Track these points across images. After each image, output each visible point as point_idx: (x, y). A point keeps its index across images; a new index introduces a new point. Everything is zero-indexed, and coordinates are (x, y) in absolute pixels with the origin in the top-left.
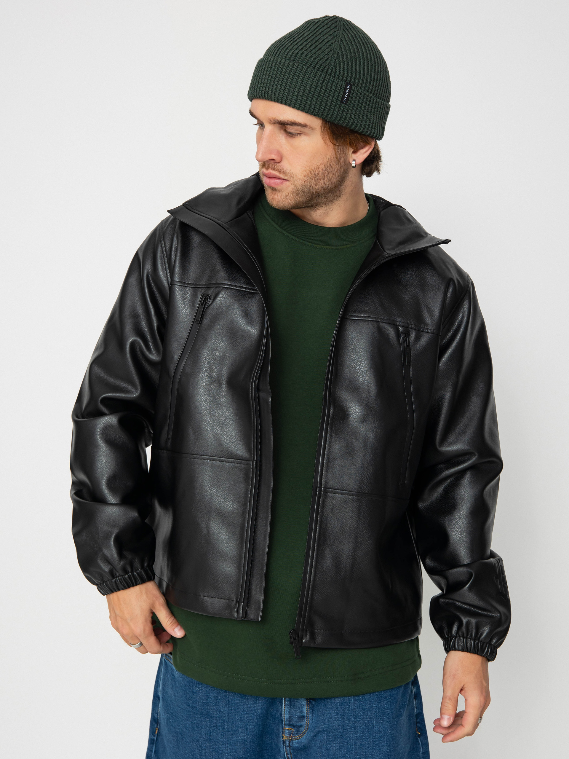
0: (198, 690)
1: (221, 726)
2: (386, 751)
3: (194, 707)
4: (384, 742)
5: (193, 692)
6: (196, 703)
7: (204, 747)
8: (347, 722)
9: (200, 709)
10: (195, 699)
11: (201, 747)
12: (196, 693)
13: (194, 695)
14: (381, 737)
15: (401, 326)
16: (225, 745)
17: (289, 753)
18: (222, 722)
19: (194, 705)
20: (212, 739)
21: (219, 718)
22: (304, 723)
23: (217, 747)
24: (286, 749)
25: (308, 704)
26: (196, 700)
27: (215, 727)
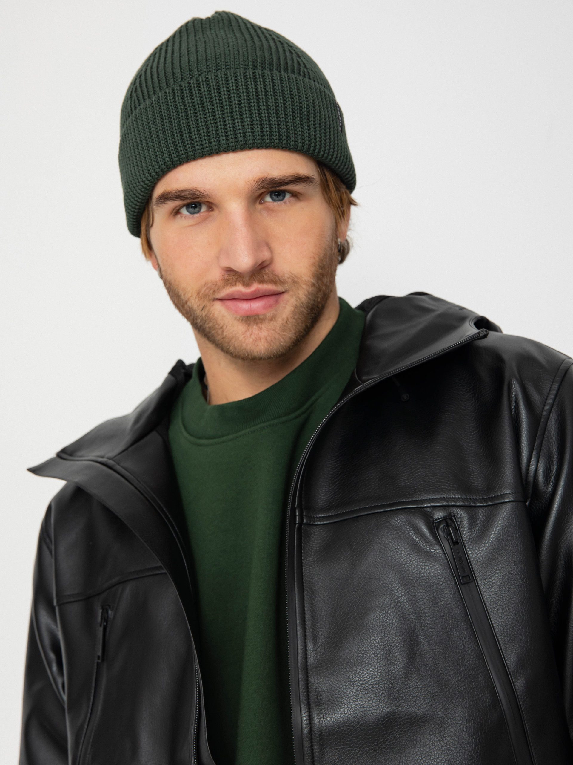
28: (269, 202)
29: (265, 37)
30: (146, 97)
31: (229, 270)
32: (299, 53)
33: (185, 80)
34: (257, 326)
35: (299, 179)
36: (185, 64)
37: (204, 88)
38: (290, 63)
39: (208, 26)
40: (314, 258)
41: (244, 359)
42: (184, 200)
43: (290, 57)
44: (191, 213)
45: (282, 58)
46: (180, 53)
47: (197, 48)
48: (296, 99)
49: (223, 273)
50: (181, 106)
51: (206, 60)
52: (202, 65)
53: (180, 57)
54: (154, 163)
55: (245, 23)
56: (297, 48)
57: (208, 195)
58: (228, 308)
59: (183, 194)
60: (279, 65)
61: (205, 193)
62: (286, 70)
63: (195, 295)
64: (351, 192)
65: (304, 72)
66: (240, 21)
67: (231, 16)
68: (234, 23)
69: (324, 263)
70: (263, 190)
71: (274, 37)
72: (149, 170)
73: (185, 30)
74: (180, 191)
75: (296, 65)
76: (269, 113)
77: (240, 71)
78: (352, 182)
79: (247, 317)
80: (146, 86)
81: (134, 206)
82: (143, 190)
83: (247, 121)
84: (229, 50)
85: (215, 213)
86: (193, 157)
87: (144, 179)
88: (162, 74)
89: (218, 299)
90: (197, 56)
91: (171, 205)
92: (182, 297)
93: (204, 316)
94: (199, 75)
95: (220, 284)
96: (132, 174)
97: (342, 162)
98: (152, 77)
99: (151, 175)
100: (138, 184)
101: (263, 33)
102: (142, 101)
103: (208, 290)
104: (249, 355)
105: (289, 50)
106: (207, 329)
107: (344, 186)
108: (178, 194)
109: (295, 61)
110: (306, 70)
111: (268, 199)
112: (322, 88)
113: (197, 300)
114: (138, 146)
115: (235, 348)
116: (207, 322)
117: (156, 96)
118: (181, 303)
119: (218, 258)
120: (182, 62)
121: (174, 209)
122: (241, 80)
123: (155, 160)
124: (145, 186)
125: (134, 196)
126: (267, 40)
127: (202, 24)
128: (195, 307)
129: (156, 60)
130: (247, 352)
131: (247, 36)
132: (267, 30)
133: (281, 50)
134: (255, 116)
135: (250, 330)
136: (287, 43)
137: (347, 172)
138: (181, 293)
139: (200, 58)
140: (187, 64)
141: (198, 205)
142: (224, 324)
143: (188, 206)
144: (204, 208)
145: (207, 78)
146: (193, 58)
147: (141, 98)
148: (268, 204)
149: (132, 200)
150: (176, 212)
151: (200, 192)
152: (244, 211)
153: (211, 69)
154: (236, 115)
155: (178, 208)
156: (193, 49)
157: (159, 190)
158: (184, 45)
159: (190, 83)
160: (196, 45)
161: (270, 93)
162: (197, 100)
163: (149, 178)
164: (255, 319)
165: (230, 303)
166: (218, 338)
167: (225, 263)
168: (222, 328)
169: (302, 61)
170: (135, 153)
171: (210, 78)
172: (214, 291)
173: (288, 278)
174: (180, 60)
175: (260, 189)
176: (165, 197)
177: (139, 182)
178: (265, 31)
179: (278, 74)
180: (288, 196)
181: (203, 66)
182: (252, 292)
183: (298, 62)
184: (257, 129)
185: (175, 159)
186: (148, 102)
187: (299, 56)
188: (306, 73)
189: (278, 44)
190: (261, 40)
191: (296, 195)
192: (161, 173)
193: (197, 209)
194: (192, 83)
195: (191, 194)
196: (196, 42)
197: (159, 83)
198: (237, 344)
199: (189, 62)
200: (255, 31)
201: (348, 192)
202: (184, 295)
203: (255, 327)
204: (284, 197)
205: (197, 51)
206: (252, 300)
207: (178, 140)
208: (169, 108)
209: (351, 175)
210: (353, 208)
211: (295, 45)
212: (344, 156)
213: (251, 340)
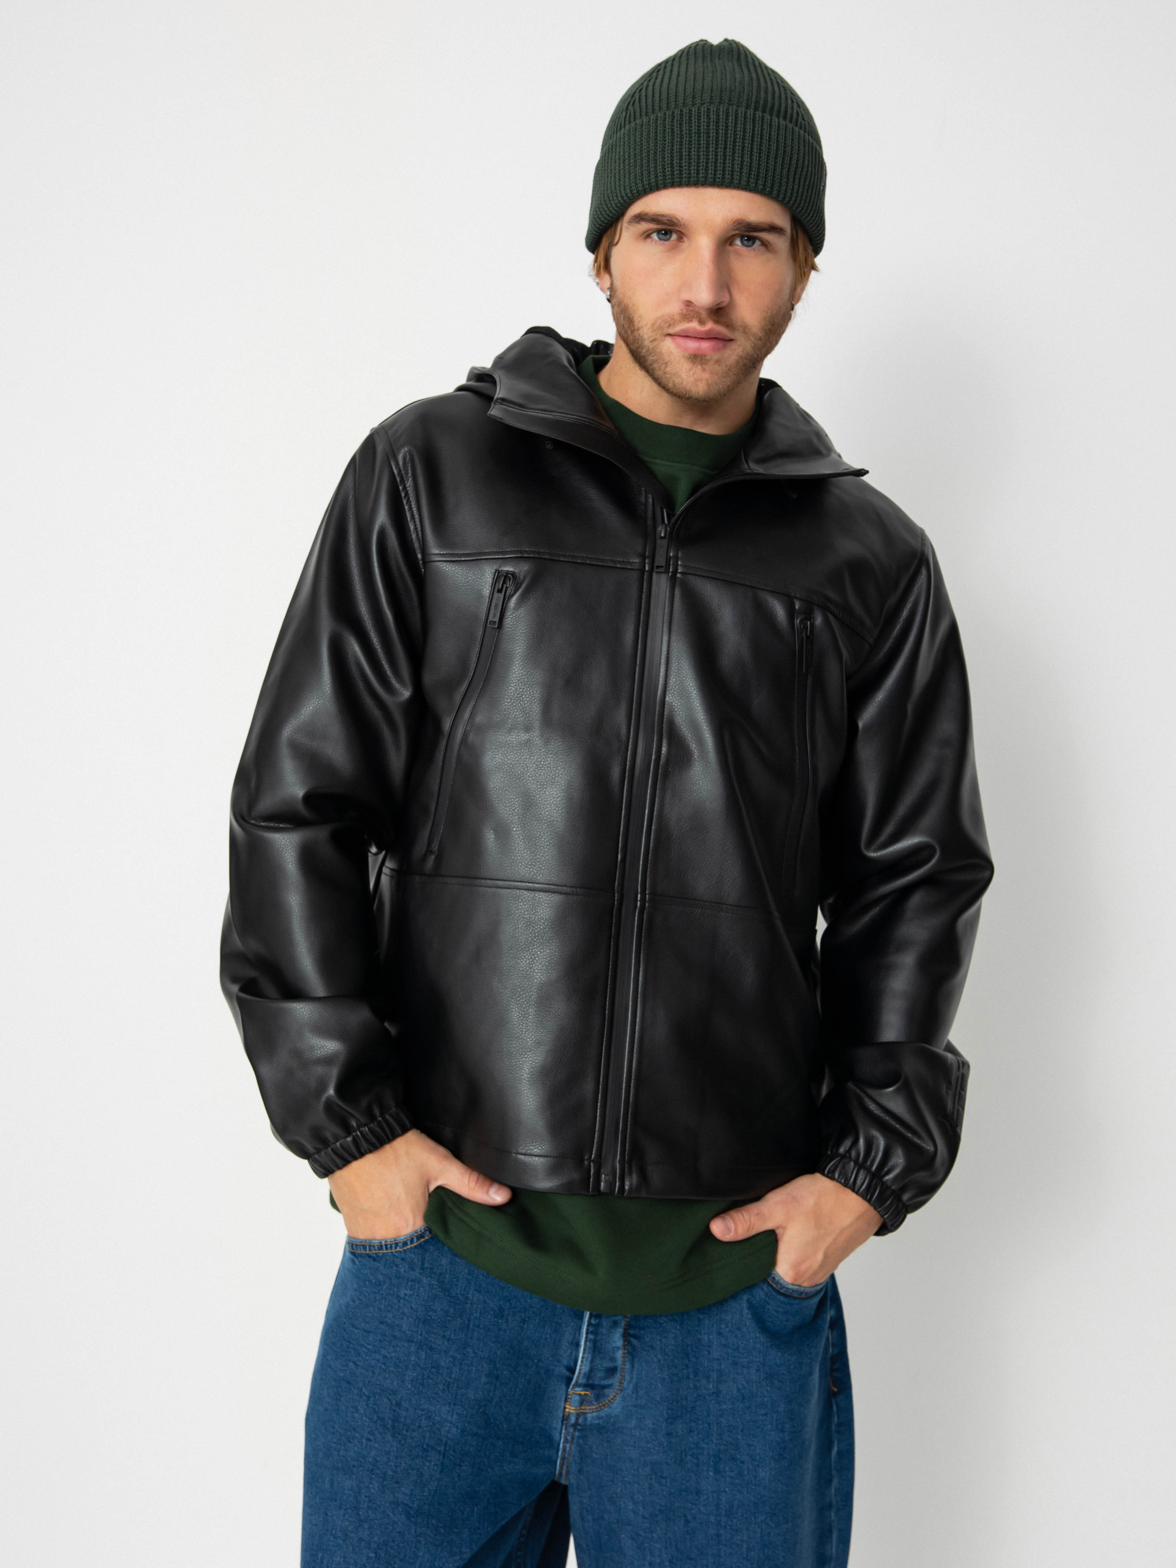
0: (408, 1292)
1: (448, 1368)
2: (776, 1441)
3: (398, 1326)
4: (772, 1424)
5: (398, 1297)
6: (403, 1319)
7: (405, 1404)
8: (704, 1382)
9: (409, 1330)
10: (401, 1311)
11: (398, 1404)
12: (404, 1299)
13: (399, 1301)
14: (766, 1415)
15: (798, 599)
16: (449, 1407)
17: (569, 1438)
18: (450, 1361)
19: (397, 1322)
20: (423, 1391)
21: (445, 1351)
22: (615, 1380)
23: (432, 1408)
24: (565, 1429)
25: (626, 1345)
26: (403, 1313)
27: (435, 1368)
28: (739, 246)
29: (771, 79)
30: (644, 114)
31: (688, 303)
32: (800, 103)
33: (687, 106)
34: (701, 366)
35: (773, 229)
36: (689, 91)
37: (703, 119)
38: (789, 111)
39: (717, 54)
40: (767, 313)
41: (679, 397)
42: (659, 224)
43: (791, 106)
44: (660, 239)
45: (783, 105)
46: (686, 78)
47: (704, 76)
48: (788, 149)
49: (683, 307)
50: (677, 130)
51: (712, 91)
52: (706, 95)
53: (686, 81)
54: (638, 181)
55: (753, 59)
56: (798, 97)
57: (684, 224)
58: (678, 346)
59: (660, 218)
60: (779, 112)
61: (682, 222)
62: (785, 118)
63: (649, 326)
64: (815, 256)
65: (801, 124)
66: (749, 56)
67: (741, 49)
68: (743, 57)
69: (775, 320)
70: (737, 232)
71: (779, 81)
72: (631, 187)
73: (694, 52)
74: (659, 215)
75: (795, 115)
76: (760, 157)
77: (742, 109)
78: (819, 245)
79: (695, 355)
80: (646, 103)
81: (603, 219)
82: (619, 205)
83: (738, 161)
84: (735, 86)
85: (685, 245)
86: (678, 184)
87: (623, 194)
88: (664, 96)
89: (670, 335)
90: (703, 85)
91: (645, 226)
92: (636, 323)
93: (651, 348)
94: (702, 104)
95: (677, 317)
96: (611, 187)
97: (816, 223)
98: (653, 95)
99: (633, 192)
100: (615, 198)
101: (769, 74)
102: (639, 116)
103: (663, 323)
104: (686, 393)
105: (791, 98)
106: (649, 362)
107: (811, 248)
108: (655, 217)
109: (795, 111)
110: (803, 122)
111: (738, 242)
112: (815, 144)
113: (650, 330)
114: (624, 160)
115: (675, 385)
116: (652, 355)
117: (655, 115)
118: (632, 329)
119: (679, 290)
120: (687, 87)
121: (645, 232)
122: (741, 118)
123: (640, 178)
124: (622, 201)
125: (606, 209)
126: (772, 83)
127: (711, 50)
128: (646, 336)
129: (660, 78)
130: (686, 390)
131: (754, 75)
132: (773, 72)
133: (783, 96)
134: (747, 158)
135: (694, 369)
136: (790, 90)
137: (817, 235)
138: (636, 319)
139: (705, 86)
140: (692, 90)
141: (669, 233)
142: (669, 361)
143: (659, 232)
144: (674, 237)
145: (709, 109)
146: (699, 86)
147: (638, 114)
148: (737, 247)
149: (603, 212)
150: (647, 235)
151: (677, 219)
152: (714, 248)
153: (714, 101)
154: (729, 152)
155: (650, 232)
156: (700, 76)
157: (636, 208)
158: (691, 70)
159: (691, 111)
160: (704, 73)
161: (766, 137)
162: (694, 129)
163: (630, 195)
164: (701, 359)
165: (680, 340)
166: (658, 373)
167: (686, 296)
168: (666, 364)
169: (801, 112)
170: (619, 167)
171: (712, 110)
172: (669, 325)
173: (740, 326)
174: (685, 84)
175: (734, 230)
176: (640, 218)
177: (617, 197)
178: (770, 72)
179: (777, 120)
180: (758, 243)
181: (707, 97)
182: (706, 330)
183: (798, 112)
184: (745, 170)
185: (660, 182)
186: (645, 119)
187: (798, 106)
188: (803, 125)
189: (782, 89)
190: (766, 82)
191: (765, 244)
192: (643, 192)
193: (668, 237)
194: (693, 111)
195: (668, 220)
196: (704, 70)
197: (660, 103)
198: (677, 381)
199: (694, 89)
200: (762, 71)
201: (813, 255)
202: (639, 322)
203: (699, 367)
204: (754, 243)
205: (703, 80)
206: (703, 340)
207: (668, 164)
208: (665, 130)
209: (821, 239)
210: (813, 273)
211: (797, 94)
212: (819, 217)
213: (693, 379)
